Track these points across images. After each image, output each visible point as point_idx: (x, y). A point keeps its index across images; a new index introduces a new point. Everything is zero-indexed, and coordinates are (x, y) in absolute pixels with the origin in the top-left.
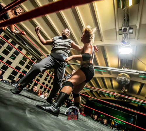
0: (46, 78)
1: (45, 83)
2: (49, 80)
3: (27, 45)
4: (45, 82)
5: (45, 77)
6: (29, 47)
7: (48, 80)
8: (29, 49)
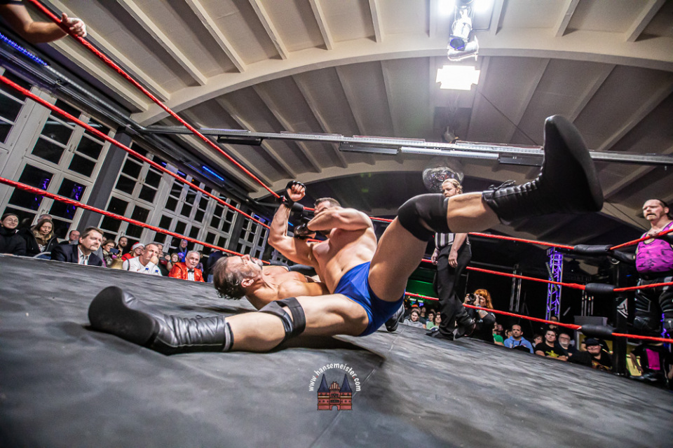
0: (170, 198)
1: (170, 220)
2: (184, 204)
3: (48, 67)
4: (169, 213)
5: (168, 195)
6: (60, 75)
7: (179, 206)
8: (66, 84)
